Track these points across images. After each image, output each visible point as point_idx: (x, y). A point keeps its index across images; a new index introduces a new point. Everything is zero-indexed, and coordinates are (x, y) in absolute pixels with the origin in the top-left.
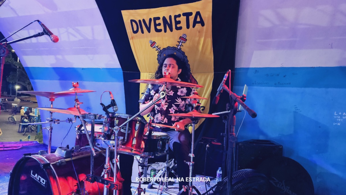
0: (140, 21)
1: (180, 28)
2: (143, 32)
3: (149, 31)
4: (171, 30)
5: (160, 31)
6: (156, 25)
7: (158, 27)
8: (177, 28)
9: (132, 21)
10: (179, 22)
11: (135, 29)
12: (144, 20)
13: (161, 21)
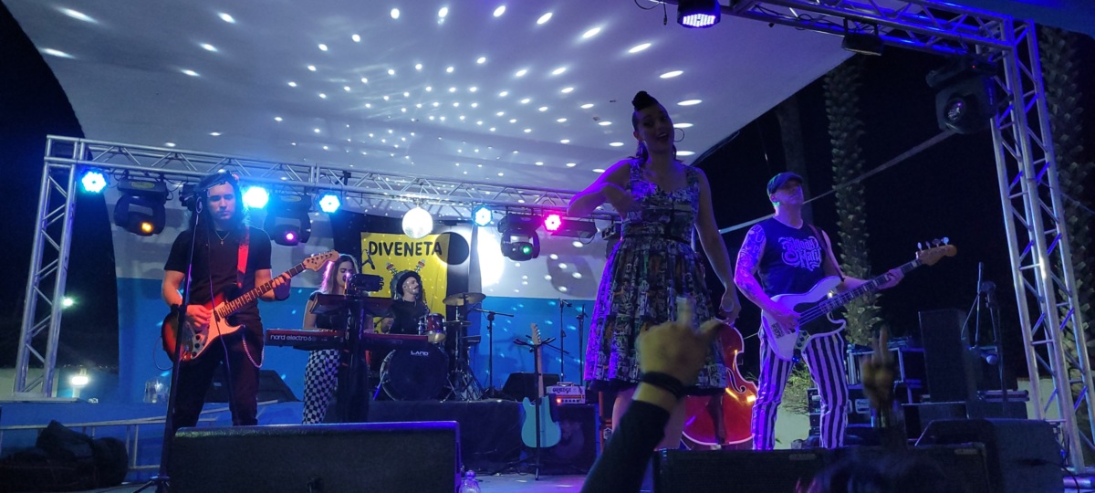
0: (380, 244)
1: (420, 254)
2: (381, 254)
3: (388, 252)
4: (412, 255)
5: (400, 254)
6: (396, 249)
7: (399, 251)
8: (418, 254)
9: (371, 243)
10: (420, 249)
11: (373, 251)
12: (385, 244)
13: (403, 246)
